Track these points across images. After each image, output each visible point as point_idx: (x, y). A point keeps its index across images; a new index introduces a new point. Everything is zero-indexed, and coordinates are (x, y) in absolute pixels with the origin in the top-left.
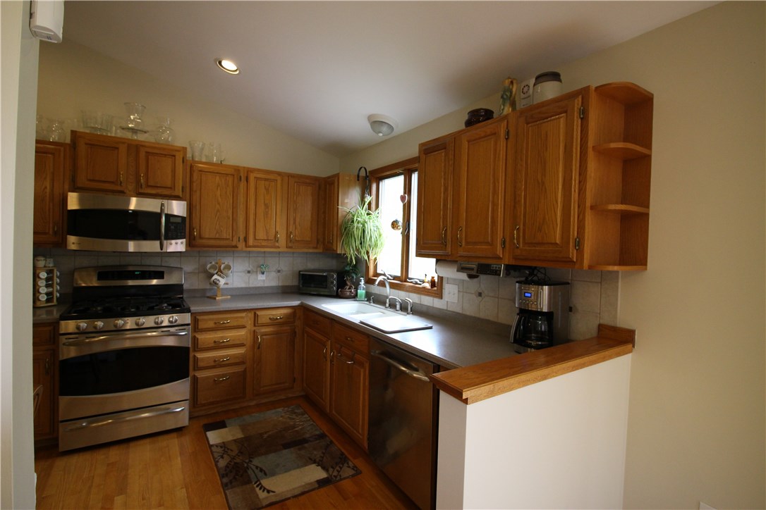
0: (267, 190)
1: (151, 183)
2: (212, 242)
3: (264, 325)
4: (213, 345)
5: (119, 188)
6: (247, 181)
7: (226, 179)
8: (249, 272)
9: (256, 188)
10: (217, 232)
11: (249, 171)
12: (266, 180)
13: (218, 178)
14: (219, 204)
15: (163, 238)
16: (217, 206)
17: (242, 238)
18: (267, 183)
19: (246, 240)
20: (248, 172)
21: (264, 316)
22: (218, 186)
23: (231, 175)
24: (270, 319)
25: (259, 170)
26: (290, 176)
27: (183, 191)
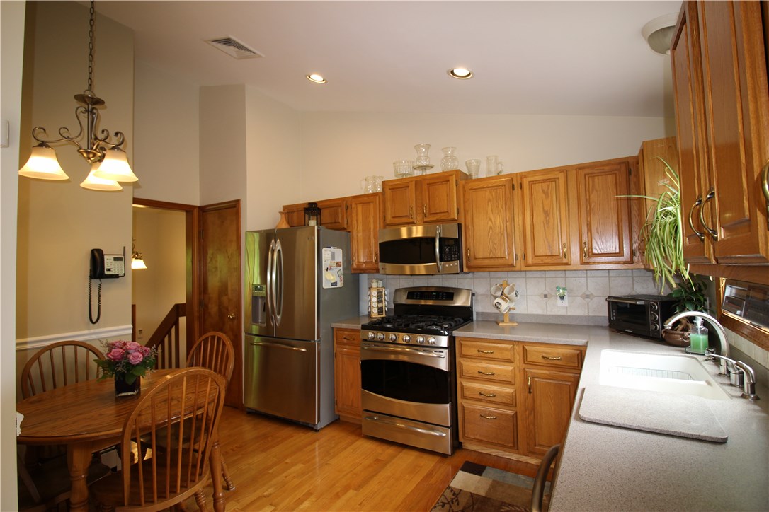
0: (546, 193)
1: (433, 211)
2: (487, 262)
3: (534, 364)
4: (477, 375)
5: (411, 220)
6: (521, 188)
7: (497, 192)
8: (546, 296)
9: (531, 195)
10: (491, 251)
11: (523, 176)
12: (544, 181)
13: (488, 193)
14: (491, 220)
15: (438, 261)
16: (490, 223)
17: (520, 255)
18: (545, 185)
19: (524, 257)
20: (521, 178)
21: (536, 353)
22: (489, 200)
23: (502, 186)
24: (543, 357)
25: (535, 172)
26: (579, 168)
27: (458, 214)
